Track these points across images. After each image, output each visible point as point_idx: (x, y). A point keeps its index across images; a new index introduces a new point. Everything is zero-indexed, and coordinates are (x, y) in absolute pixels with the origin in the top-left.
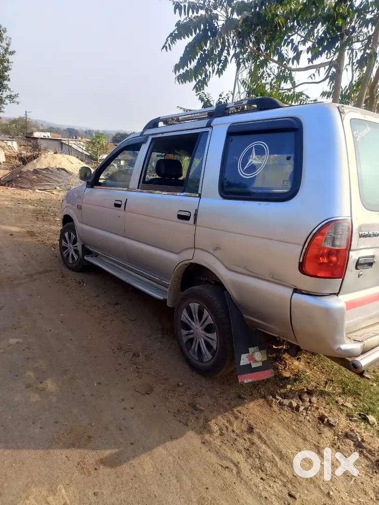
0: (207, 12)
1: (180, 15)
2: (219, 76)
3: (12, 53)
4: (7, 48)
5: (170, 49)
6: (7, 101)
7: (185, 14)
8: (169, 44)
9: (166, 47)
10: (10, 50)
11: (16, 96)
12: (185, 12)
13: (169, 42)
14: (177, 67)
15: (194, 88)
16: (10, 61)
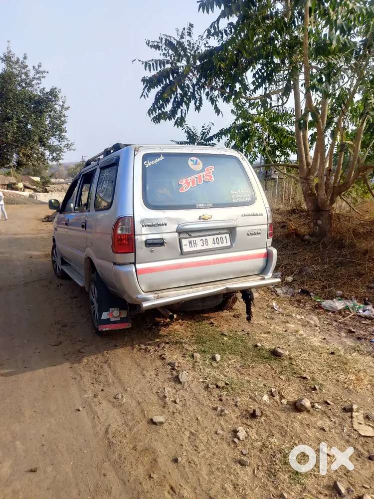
0: (172, 65)
1: (150, 71)
2: (199, 111)
3: (67, 109)
4: (63, 106)
5: (147, 96)
6: (65, 149)
7: (154, 70)
8: (146, 93)
9: (144, 96)
10: (66, 106)
11: (72, 144)
12: (153, 68)
13: (146, 91)
14: (150, 112)
15: (175, 125)
16: (66, 115)
